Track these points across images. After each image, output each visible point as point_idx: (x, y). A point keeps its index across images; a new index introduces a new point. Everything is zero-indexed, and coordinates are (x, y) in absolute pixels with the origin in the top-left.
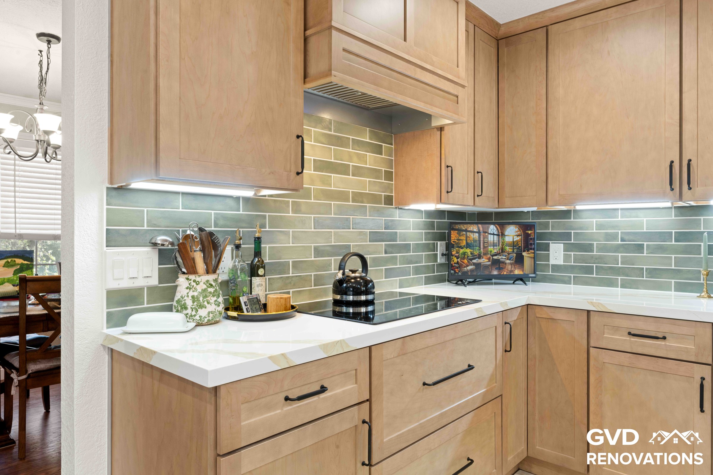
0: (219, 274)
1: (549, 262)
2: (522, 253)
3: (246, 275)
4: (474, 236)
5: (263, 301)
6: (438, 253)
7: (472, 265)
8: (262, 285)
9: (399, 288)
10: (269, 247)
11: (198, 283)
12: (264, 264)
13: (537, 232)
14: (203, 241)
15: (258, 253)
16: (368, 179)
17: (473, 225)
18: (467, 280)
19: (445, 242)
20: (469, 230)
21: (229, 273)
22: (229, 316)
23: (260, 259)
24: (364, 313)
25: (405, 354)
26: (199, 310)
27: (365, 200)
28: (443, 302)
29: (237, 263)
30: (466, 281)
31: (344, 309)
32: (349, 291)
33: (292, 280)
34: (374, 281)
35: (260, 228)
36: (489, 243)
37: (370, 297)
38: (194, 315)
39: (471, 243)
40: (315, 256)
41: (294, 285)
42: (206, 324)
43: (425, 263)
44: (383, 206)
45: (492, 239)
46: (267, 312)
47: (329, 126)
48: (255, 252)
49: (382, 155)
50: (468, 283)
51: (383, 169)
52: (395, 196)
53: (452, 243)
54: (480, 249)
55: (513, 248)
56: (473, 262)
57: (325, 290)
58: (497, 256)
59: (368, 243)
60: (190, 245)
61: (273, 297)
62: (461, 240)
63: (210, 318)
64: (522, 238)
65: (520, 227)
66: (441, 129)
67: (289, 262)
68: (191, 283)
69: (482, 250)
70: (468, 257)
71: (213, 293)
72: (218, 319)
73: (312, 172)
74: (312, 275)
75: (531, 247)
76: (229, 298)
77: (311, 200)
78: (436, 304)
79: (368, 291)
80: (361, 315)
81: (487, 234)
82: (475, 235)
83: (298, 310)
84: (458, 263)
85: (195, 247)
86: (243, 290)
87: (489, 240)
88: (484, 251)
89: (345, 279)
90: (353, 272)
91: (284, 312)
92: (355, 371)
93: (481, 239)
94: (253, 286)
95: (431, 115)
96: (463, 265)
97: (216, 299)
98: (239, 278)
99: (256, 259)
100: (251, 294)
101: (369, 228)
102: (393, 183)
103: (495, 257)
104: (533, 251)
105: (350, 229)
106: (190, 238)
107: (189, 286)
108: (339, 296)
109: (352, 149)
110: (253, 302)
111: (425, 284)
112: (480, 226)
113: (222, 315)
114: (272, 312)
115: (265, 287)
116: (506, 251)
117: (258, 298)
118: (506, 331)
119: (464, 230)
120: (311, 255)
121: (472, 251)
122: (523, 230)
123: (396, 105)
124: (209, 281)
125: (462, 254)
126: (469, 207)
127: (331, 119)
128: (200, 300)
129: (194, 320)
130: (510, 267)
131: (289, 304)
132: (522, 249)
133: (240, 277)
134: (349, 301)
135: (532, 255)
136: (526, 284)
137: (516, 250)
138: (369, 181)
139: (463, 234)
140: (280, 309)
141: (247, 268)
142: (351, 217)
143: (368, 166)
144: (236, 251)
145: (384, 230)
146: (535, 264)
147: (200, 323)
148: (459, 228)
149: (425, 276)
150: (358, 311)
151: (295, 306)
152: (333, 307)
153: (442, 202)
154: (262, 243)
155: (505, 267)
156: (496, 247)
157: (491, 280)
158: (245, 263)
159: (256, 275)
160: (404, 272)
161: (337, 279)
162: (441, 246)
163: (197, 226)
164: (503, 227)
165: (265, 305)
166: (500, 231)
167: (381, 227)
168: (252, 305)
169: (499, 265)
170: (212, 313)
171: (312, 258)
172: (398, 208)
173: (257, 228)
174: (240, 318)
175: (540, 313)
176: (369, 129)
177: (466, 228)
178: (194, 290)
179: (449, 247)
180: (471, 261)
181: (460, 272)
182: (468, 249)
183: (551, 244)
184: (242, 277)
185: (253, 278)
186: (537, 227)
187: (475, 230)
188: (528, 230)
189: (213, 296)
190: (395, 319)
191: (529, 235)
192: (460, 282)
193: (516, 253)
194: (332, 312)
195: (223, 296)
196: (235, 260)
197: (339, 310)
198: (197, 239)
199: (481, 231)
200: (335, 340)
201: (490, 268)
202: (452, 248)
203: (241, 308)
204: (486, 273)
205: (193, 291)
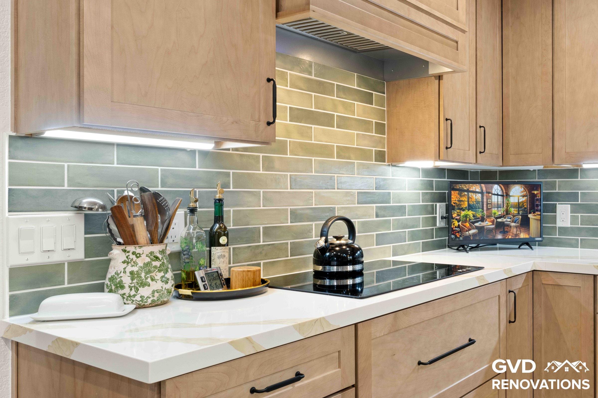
0: (167, 244)
1: (556, 224)
2: (528, 215)
3: (203, 245)
4: (477, 197)
5: (225, 275)
6: (438, 215)
7: (474, 229)
8: (224, 256)
9: (393, 256)
10: (233, 210)
11: (138, 255)
12: (227, 231)
13: (544, 193)
14: (146, 204)
15: (219, 218)
16: (356, 132)
17: (475, 185)
18: (470, 245)
19: (444, 204)
20: (471, 190)
21: (181, 243)
22: (181, 295)
23: (221, 225)
24: (351, 285)
25: (397, 331)
26: (141, 289)
27: (352, 156)
28: (443, 271)
29: (191, 231)
30: (468, 246)
31: (327, 282)
32: (333, 261)
33: (263, 250)
34: (362, 249)
35: (222, 188)
36: (493, 204)
37: (358, 267)
38: (133, 296)
39: (473, 205)
40: (292, 221)
41: (266, 255)
42: (150, 305)
43: (422, 227)
44: (374, 162)
45: (496, 200)
46: (231, 288)
47: (309, 69)
48: (215, 217)
49: (373, 105)
50: (470, 249)
51: (374, 121)
52: (388, 151)
53: (452, 204)
54: (483, 212)
55: (519, 210)
56: (475, 226)
57: (304, 260)
58: (502, 219)
59: (356, 205)
60: (128, 209)
61: (238, 271)
62: (462, 201)
63: (155, 298)
64: (527, 198)
65: (526, 187)
66: (439, 77)
67: (259, 228)
68: (129, 256)
69: (485, 212)
70: (470, 220)
71: (159, 267)
72: (165, 299)
73: (288, 122)
74: (288, 243)
75: (537, 208)
76: (181, 273)
77: (287, 155)
78: (436, 273)
79: (356, 261)
80: (348, 289)
81: (490, 195)
82: (477, 195)
83: (270, 285)
84: (459, 226)
85: (135, 211)
86: (200, 263)
87: (493, 201)
88: (487, 214)
89: (328, 247)
90: (338, 238)
91: (253, 287)
92: (338, 353)
93: (484, 200)
94: (212, 258)
95: (428, 61)
96: (465, 228)
97: (163, 274)
98: (195, 249)
99: (217, 225)
100: (210, 267)
101: (357, 188)
102: (386, 136)
103: (499, 220)
104: (539, 213)
105: (335, 189)
106: (128, 201)
107: (127, 259)
108: (321, 267)
109: (337, 97)
110: (213, 276)
111: (422, 251)
112: (483, 185)
113: (171, 294)
114: (236, 288)
115: (228, 258)
116: (510, 214)
117: (219, 272)
118: (510, 299)
119: (465, 190)
120: (288, 220)
121: (474, 213)
122: (528, 190)
123: (387, 48)
124: (153, 252)
125: (463, 216)
126: (470, 165)
127: (311, 61)
128: (141, 277)
129: (133, 301)
130: (515, 230)
131: (258, 278)
132: (528, 210)
133: (196, 247)
134: (333, 272)
135: (538, 217)
136: (531, 248)
137: (521, 212)
138: (357, 134)
139: (465, 195)
140: (247, 284)
141: (205, 236)
142: (336, 175)
143: (356, 117)
144: (190, 215)
145: (375, 191)
146: (542, 227)
147: (142, 304)
148: (460, 188)
149: (422, 242)
150: (344, 284)
151: (266, 280)
152: (313, 280)
153: (440, 159)
154: (224, 206)
155: (510, 230)
156: (500, 209)
157: (496, 244)
158: (202, 230)
159: (217, 244)
160: (399, 238)
161: (319, 247)
162: (440, 208)
163: (138, 186)
164: (508, 187)
165: (228, 281)
166: (504, 192)
167: (371, 187)
168: (212, 281)
169: (504, 229)
170: (157, 292)
171: (288, 223)
172: (391, 165)
173: (218, 188)
174: (195, 296)
175: (546, 280)
176: (357, 74)
177: (468, 187)
178: (133, 264)
179: (449, 208)
180: (474, 225)
181: (461, 237)
182: (470, 211)
183: (557, 205)
184: (199, 247)
185: (212, 248)
186: (543, 187)
187: (477, 190)
188: (535, 190)
189: (160, 271)
190: (388, 290)
191: (535, 195)
192: (461, 248)
193: (521, 215)
194: (312, 285)
195: (173, 271)
196: (189, 227)
197: (320, 283)
198: (137, 201)
199: (484, 192)
200: (314, 319)
201: (494, 231)
202: (453, 210)
203: (197, 284)
204: (490, 237)
205: (132, 266)
